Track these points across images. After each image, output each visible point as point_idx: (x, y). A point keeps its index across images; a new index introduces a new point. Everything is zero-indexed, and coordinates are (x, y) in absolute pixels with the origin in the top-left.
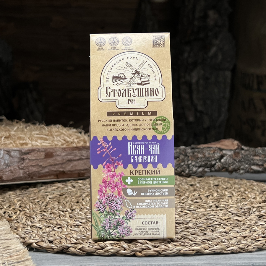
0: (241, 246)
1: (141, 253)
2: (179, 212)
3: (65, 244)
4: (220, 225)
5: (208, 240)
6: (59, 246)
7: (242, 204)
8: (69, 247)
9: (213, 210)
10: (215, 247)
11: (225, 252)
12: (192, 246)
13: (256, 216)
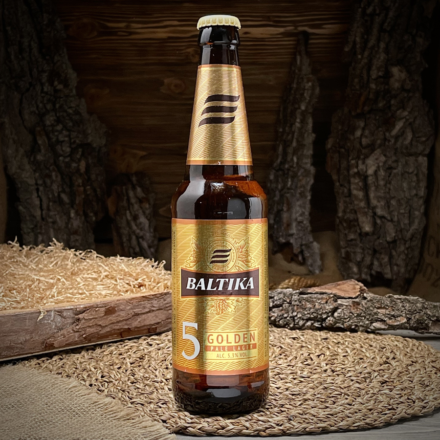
0: (368, 421)
1: (265, 432)
2: (292, 380)
3: (182, 424)
4: (341, 395)
5: (332, 415)
6: (175, 426)
7: (361, 367)
8: (187, 428)
9: (330, 376)
10: (341, 424)
11: (352, 428)
12: (317, 423)
13: (379, 383)
